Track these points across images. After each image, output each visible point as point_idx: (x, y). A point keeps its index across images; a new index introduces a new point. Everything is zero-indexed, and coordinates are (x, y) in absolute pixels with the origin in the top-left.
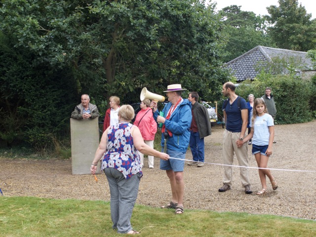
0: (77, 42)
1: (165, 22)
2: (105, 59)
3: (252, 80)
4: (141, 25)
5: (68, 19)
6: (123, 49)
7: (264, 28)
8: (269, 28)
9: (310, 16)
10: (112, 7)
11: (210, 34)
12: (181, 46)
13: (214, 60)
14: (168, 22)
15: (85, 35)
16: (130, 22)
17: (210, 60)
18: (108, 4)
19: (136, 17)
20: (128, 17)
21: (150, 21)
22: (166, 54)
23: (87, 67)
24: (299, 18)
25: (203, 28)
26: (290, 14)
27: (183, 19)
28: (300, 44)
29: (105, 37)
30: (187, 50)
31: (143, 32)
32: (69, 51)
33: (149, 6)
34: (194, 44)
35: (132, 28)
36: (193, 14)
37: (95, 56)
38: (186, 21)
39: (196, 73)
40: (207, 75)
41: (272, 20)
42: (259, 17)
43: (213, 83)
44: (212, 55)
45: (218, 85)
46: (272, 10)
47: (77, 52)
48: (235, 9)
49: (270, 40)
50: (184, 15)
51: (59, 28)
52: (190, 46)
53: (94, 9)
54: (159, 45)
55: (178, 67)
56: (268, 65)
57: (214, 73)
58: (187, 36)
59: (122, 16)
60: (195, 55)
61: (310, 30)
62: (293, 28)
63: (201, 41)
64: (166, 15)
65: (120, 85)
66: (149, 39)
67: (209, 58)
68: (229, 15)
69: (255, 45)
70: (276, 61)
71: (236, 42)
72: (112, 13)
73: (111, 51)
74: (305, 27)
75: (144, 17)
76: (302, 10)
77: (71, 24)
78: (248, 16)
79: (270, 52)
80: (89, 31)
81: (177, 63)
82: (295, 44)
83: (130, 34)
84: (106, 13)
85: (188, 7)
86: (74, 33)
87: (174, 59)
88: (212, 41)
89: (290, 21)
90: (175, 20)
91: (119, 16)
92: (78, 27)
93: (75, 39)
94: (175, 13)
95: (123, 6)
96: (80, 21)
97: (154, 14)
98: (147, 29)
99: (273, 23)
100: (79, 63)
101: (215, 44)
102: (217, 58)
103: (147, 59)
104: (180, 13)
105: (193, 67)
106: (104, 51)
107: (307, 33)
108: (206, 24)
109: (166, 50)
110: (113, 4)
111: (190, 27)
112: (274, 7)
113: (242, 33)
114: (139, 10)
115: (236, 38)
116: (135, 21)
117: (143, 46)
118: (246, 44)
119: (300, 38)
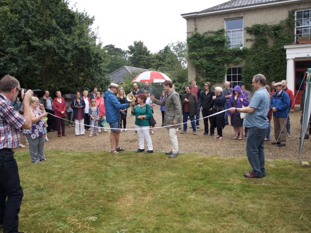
0: (24, 61)
1: (75, 52)
2: (41, 72)
3: (122, 84)
4: (62, 53)
5: (18, 48)
6: (52, 66)
7: (126, 57)
8: (129, 57)
9: (149, 52)
10: (44, 42)
11: (100, 59)
12: (84, 65)
13: (103, 73)
14: (77, 52)
15: (29, 58)
16: (55, 51)
17: (100, 72)
18: (42, 40)
19: (59, 48)
20: (54, 48)
21: (67, 51)
22: (77, 69)
23: (30, 76)
24: (144, 52)
25: (97, 55)
26: (140, 50)
27: (85, 50)
28: (145, 65)
29: (41, 60)
30: (88, 67)
31: (63, 57)
32: (19, 67)
33: (66, 43)
34: (92, 64)
35: (57, 54)
36: (91, 48)
37: (35, 70)
38: (87, 52)
39: (93, 79)
40: (99, 81)
41: (131, 53)
42: (124, 51)
43: (102, 85)
44: (102, 70)
45: (105, 86)
46: (130, 47)
47: (24, 67)
48: (111, 46)
49: (130, 63)
50: (86, 48)
51: (12, 53)
52: (89, 65)
53: (34, 43)
54: (72, 65)
55: (83, 77)
56: (130, 75)
57: (102, 79)
58: (88, 59)
59: (51, 48)
60: (92, 70)
61: (149, 59)
62: (141, 57)
63: (95, 62)
64: (76, 48)
65: (51, 86)
66: (67, 61)
67: (100, 71)
68: (108, 50)
69: (122, 65)
71: (113, 64)
72: (45, 45)
73: (44, 67)
74: (147, 57)
75: (64, 48)
76: (146, 49)
77: (20, 51)
78: (118, 51)
79: (130, 69)
80: (31, 55)
81: (83, 74)
82: (143, 65)
83: (56, 58)
84: (41, 45)
85: (88, 44)
86: (22, 56)
87: (81, 72)
88: (101, 63)
89: (140, 54)
90: (81, 50)
91: (49, 48)
92: (24, 53)
93: (23, 60)
94: (81, 47)
95: (51, 42)
96: (25, 50)
97: (69, 47)
98: (66, 55)
99: (131, 54)
100: (26, 74)
101: (103, 64)
102: (104, 71)
103: (65, 72)
104: (84, 47)
105: (91, 76)
106: (41, 67)
107: (148, 60)
108: (98, 53)
109: (76, 67)
110: (45, 40)
111: (89, 55)
112: (131, 46)
113: (115, 59)
114: (61, 45)
115: (113, 62)
116: (58, 51)
117: (63, 65)
118: (118, 65)
119: (145, 63)
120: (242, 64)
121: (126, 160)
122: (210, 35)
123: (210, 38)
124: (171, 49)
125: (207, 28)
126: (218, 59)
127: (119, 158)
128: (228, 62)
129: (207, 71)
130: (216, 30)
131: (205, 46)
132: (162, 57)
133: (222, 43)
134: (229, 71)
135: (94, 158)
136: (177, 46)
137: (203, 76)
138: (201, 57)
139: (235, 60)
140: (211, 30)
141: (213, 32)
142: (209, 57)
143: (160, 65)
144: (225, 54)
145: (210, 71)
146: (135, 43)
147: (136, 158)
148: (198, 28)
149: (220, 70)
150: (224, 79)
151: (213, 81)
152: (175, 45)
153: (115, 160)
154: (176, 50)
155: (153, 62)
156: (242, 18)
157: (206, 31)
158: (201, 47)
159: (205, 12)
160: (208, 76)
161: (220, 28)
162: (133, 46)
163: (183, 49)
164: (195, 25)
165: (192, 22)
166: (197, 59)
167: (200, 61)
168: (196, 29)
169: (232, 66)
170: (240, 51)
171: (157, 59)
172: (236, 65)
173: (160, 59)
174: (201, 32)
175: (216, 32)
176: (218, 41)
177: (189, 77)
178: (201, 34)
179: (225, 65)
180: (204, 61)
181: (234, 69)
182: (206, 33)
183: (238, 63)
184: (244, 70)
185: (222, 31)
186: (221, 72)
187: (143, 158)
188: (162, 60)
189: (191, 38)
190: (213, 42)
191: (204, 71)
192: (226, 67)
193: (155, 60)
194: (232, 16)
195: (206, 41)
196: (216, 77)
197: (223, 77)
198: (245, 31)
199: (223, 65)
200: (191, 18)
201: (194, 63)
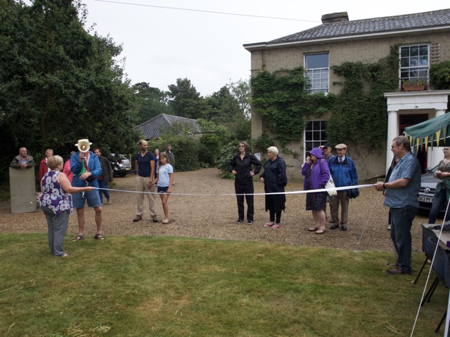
0: (16, 104)
1: (91, 92)
2: (40, 120)
3: (157, 139)
4: (71, 94)
5: (7, 85)
6: (56, 111)
7: (166, 101)
8: (170, 101)
9: (199, 94)
10: (46, 78)
11: (126, 104)
12: (103, 112)
13: (129, 123)
14: (93, 92)
15: (23, 99)
16: (61, 91)
17: (126, 123)
18: (43, 75)
19: (67, 87)
20: (61, 87)
21: (79, 91)
22: (91, 117)
23: (24, 125)
24: (191, 95)
25: (121, 99)
26: (185, 92)
27: (105, 91)
28: (192, 114)
29: (40, 102)
30: (108, 115)
31: (72, 99)
32: (7, 111)
33: (77, 79)
34: (114, 111)
35: (64, 95)
36: (113, 88)
37: (30, 117)
38: (108, 93)
39: (115, 132)
40: (124, 135)
41: (172, 95)
42: (162, 92)
43: (128, 140)
44: (128, 119)
45: (132, 142)
46: (172, 87)
47: (15, 112)
48: (145, 85)
49: (171, 109)
50: (106, 89)
52: (110, 112)
53: (31, 78)
54: (86, 110)
55: (100, 128)
56: (169, 128)
57: (128, 133)
58: (108, 104)
59: (55, 86)
60: (114, 119)
61: (199, 104)
62: (187, 102)
63: (119, 108)
64: (92, 87)
65: (53, 140)
66: (77, 105)
67: (125, 121)
68: (140, 89)
69: (159, 113)
70: (175, 125)
71: (145, 110)
72: (46, 83)
73: (45, 113)
74: (195, 102)
75: (74, 87)
76: (193, 89)
77: (10, 89)
78: (155, 92)
79: (170, 119)
80: (26, 96)
81: (100, 124)
82: (188, 113)
83: (61, 100)
84: (41, 82)
85: (109, 82)
86: (13, 97)
87: (98, 121)
88: (127, 109)
89: (185, 97)
90: (99, 91)
91: (52, 86)
92: (15, 92)
93: (13, 102)
94: (98, 86)
95: (56, 78)
96: (18, 87)
97: (81, 85)
98: (76, 97)
99: (173, 97)
100: (17, 122)
101: (130, 111)
102: (131, 121)
103: (76, 120)
104: (103, 86)
105: (113, 128)
106: (39, 112)
107: (196, 106)
108: (123, 96)
109: (91, 114)
110: (47, 75)
111: (111, 97)
112: (173, 86)
113: (149, 103)
114: (70, 82)
115: (145, 107)
116: (66, 90)
117: (72, 110)
118: (153, 112)
119: (192, 110)
120: (327, 117)
121: (156, 249)
122: (283, 75)
123: (283, 79)
124: (231, 90)
125: (279, 64)
126: (294, 108)
127: (146, 245)
128: (307, 113)
129: (278, 125)
130: (291, 67)
131: (275, 90)
132: (217, 102)
133: (300, 86)
134: (309, 126)
135: (111, 244)
136: (239, 87)
137: (272, 132)
138: (270, 105)
139: (318, 111)
140: (284, 67)
141: (287, 71)
142: (281, 105)
143: (214, 113)
144: (304, 101)
145: (283, 124)
146: (179, 81)
147: (171, 246)
148: (267, 64)
149: (296, 123)
150: (302, 137)
151: (287, 140)
152: (236, 86)
153: (141, 248)
154: (238, 93)
155: (204, 109)
156: (327, 53)
157: (278, 68)
158: (271, 91)
159: (277, 43)
160: (280, 132)
161: (298, 66)
162: (176, 85)
163: (247, 92)
164: (263, 59)
165: (259, 56)
166: (265, 108)
167: (268, 110)
168: (264, 66)
169: (313, 119)
170: (324, 98)
171: (209, 104)
172: (319, 117)
173: (214, 106)
174: (271, 69)
175: (292, 71)
176: (295, 83)
177: (252, 132)
178: (271, 73)
179: (304, 118)
180: (275, 111)
181: (317, 124)
182: (277, 72)
183: (321, 114)
184: (329, 125)
185: (300, 70)
186: (298, 127)
187: (180, 246)
188: (217, 107)
189: (257, 79)
190: (287, 85)
191: (275, 124)
192: (305, 120)
193: (207, 107)
194: (314, 50)
195: (278, 82)
196: (290, 133)
197: (300, 133)
198: (332, 71)
199: (301, 117)
200: (257, 50)
201: (260, 113)
